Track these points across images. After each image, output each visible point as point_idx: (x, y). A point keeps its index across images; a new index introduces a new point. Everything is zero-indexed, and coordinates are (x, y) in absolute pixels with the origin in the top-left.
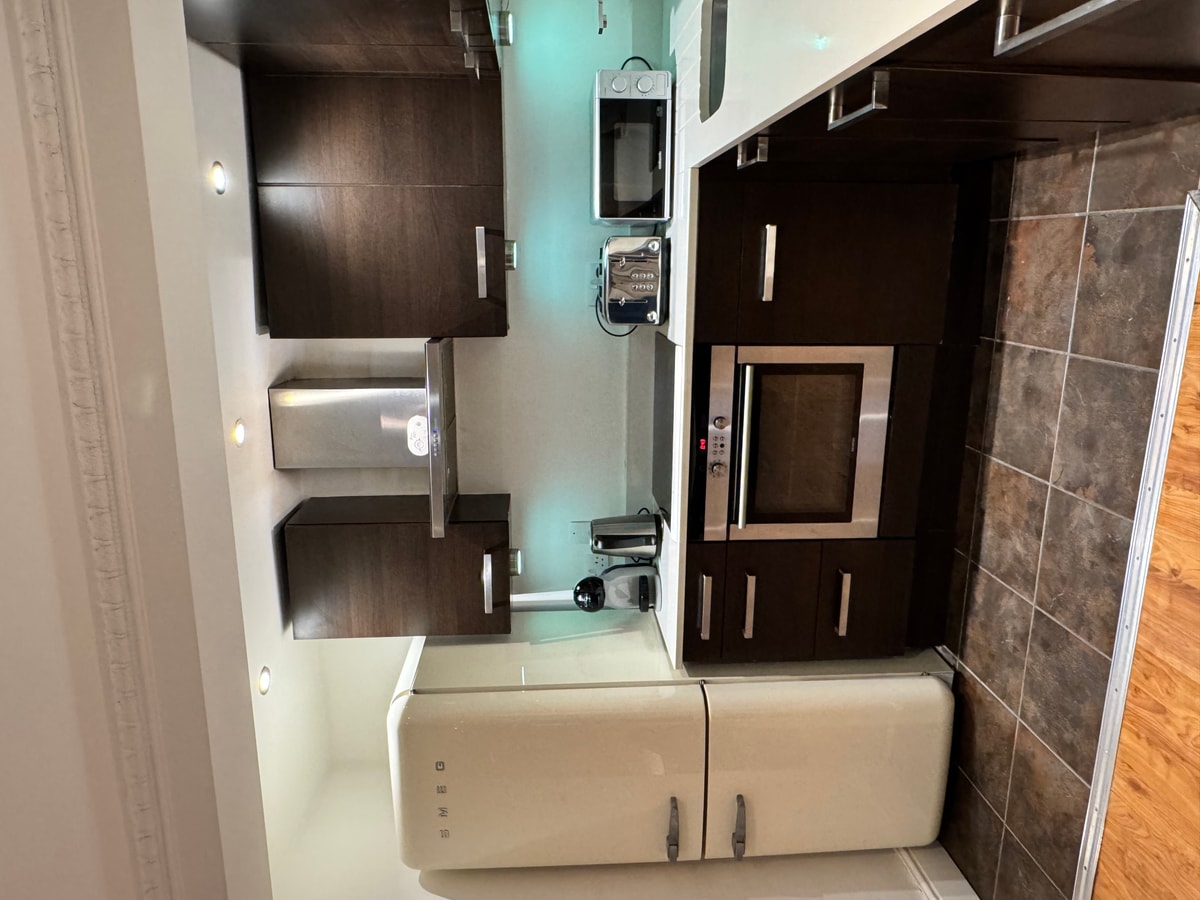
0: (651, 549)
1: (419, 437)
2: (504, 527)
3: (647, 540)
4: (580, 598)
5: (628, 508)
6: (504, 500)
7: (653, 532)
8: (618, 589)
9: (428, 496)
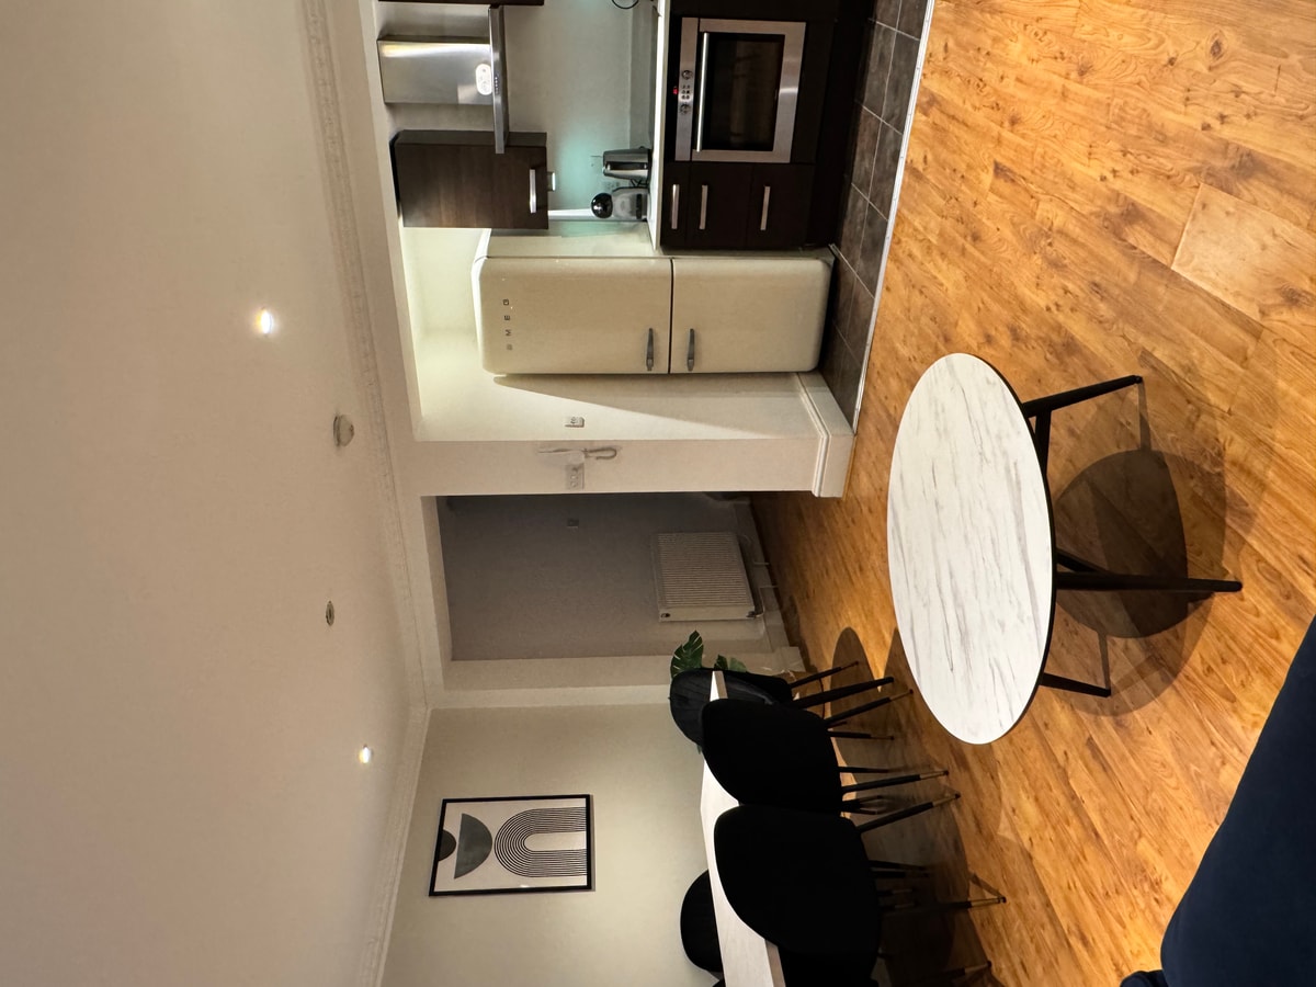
0: (643, 173)
1: (484, 82)
2: (543, 150)
3: (641, 166)
4: (596, 208)
5: (631, 142)
6: (543, 136)
7: (646, 161)
8: (621, 203)
9: (492, 133)
